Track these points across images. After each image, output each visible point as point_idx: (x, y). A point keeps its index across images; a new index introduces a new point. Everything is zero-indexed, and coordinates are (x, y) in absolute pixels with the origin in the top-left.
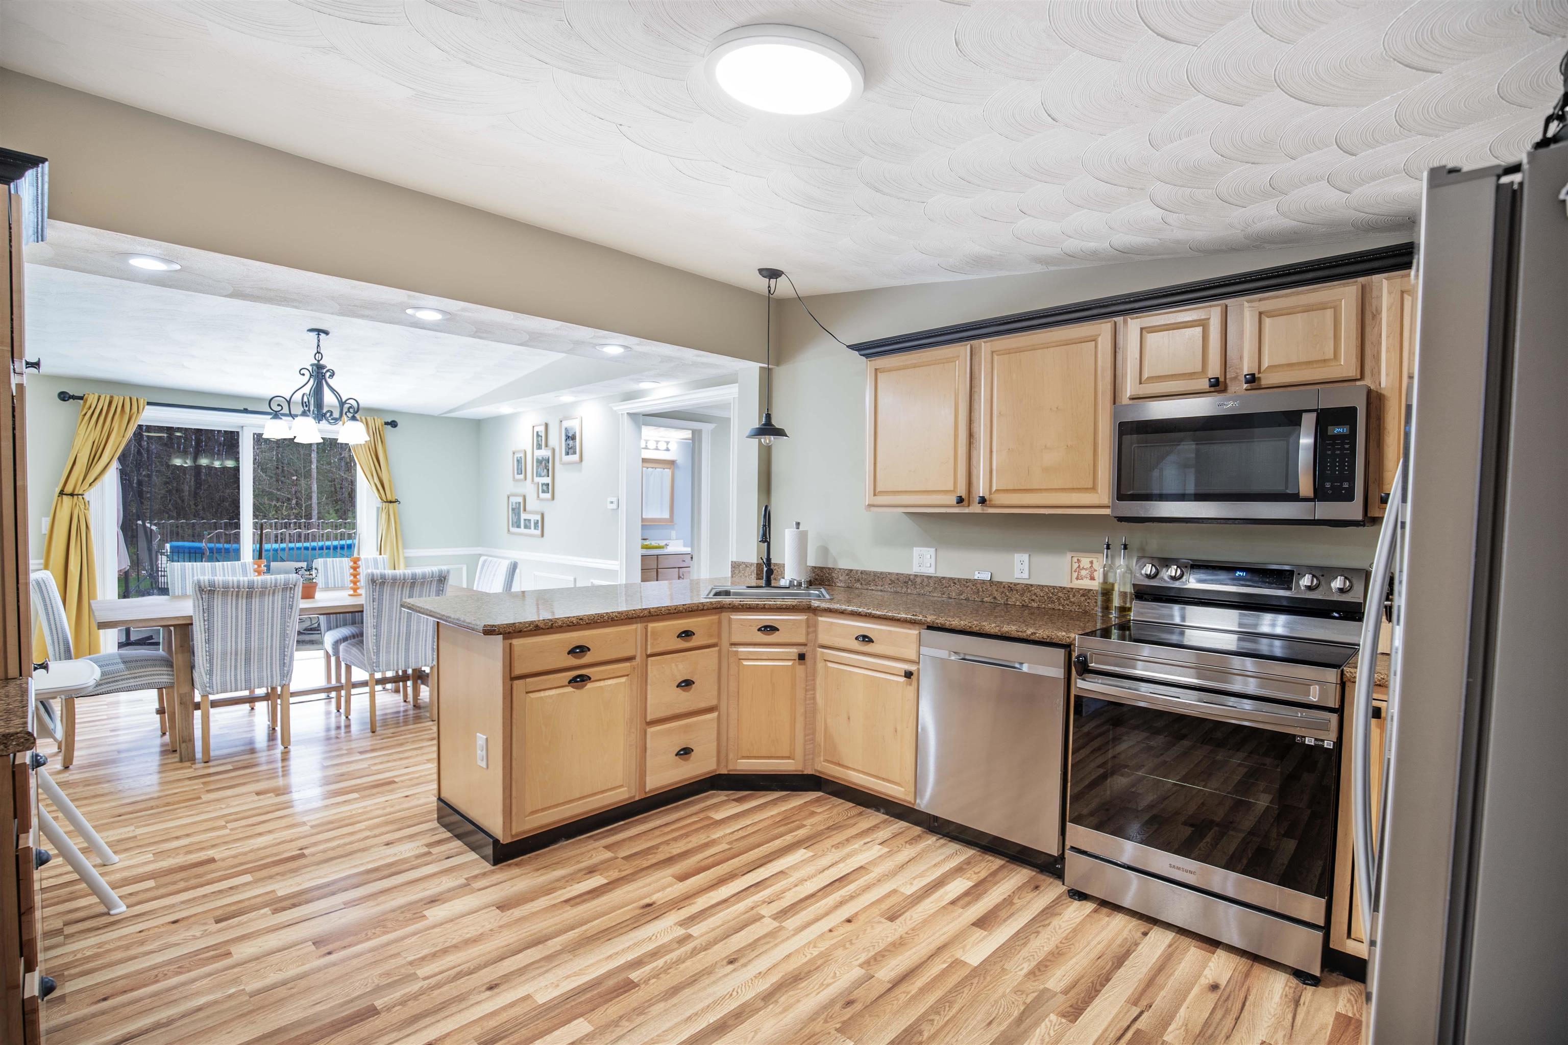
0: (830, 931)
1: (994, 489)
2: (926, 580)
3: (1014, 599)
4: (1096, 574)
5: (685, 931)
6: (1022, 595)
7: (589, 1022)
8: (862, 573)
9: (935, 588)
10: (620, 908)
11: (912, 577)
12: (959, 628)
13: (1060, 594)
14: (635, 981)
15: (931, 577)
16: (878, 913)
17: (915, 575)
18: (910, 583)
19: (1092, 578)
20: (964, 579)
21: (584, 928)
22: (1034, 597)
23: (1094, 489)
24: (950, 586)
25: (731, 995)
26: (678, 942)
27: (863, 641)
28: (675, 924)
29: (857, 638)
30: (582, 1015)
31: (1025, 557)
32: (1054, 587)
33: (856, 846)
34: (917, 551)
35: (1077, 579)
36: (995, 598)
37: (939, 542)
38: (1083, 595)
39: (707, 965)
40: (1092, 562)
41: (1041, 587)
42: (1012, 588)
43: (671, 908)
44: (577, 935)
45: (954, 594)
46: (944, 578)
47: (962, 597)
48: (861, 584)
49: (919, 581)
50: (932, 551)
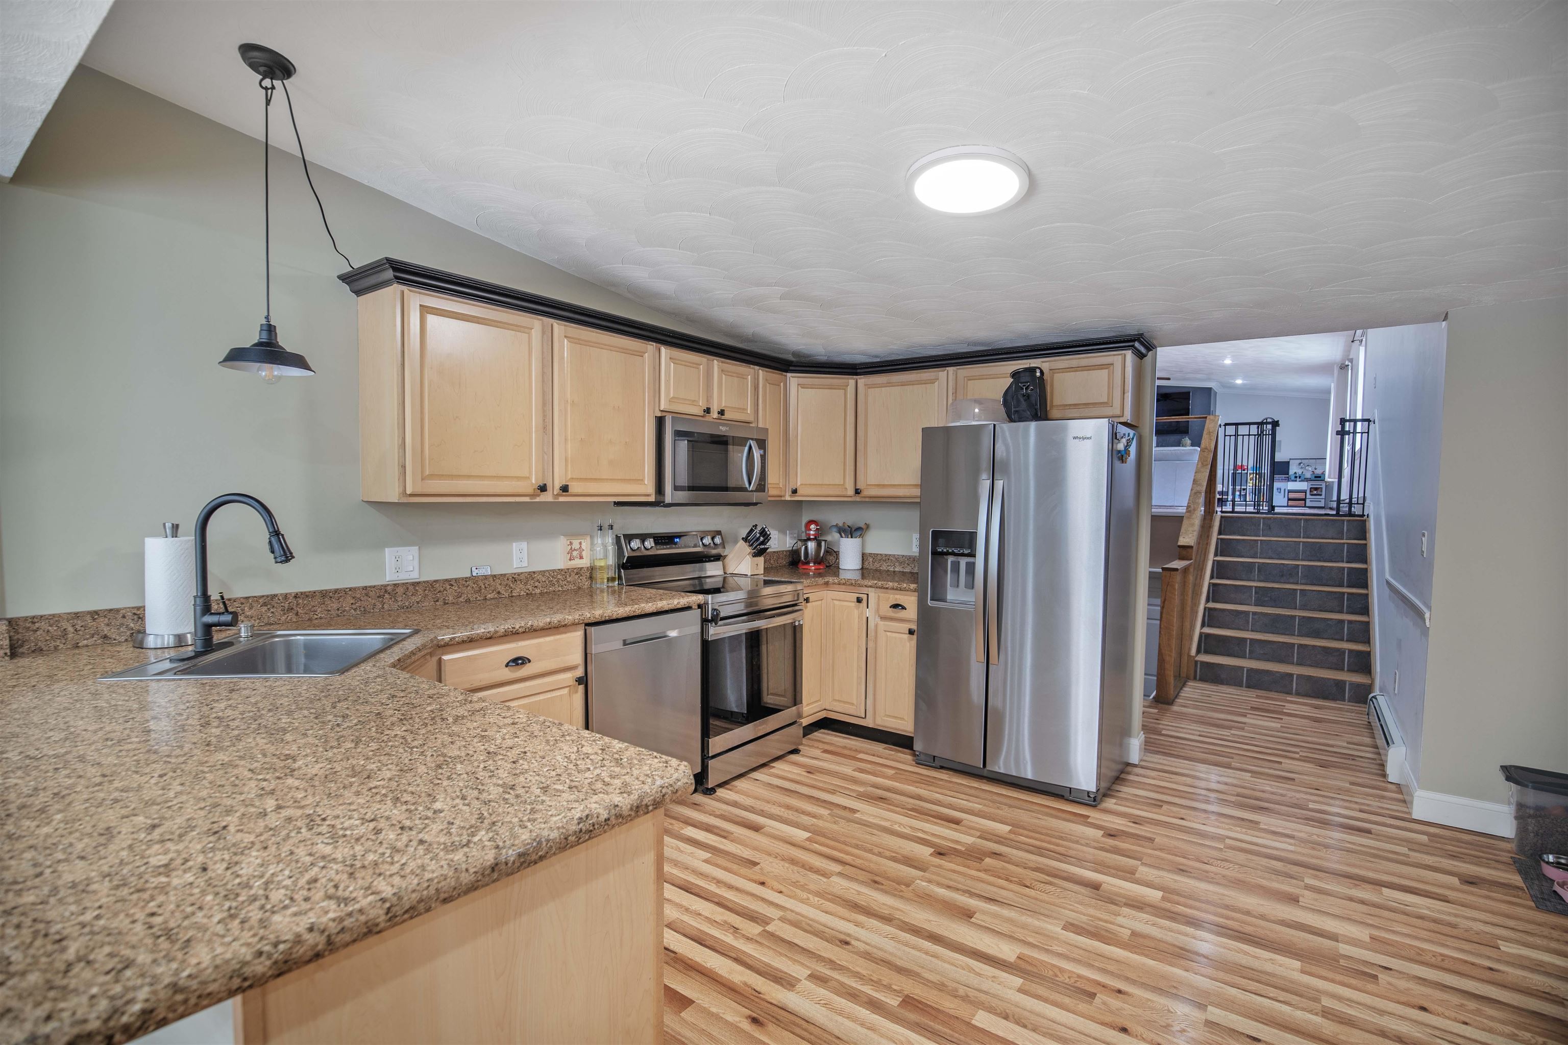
1: (570, 477)
2: (411, 588)
3: (519, 589)
4: (584, 554)
6: (526, 584)
8: (296, 596)
9: (426, 596)
11: (389, 588)
12: (625, 615)
13: (559, 577)
14: (899, 999)
15: (418, 583)
16: (745, 870)
17: (395, 585)
18: (387, 596)
19: (581, 558)
20: (463, 579)
22: (537, 584)
23: (640, 481)
24: (445, 589)
27: (518, 664)
28: (788, 990)
29: (507, 665)
31: (524, 545)
32: (554, 571)
34: (389, 553)
35: (570, 560)
36: (499, 593)
37: (422, 540)
38: (577, 574)
40: (580, 543)
41: (543, 573)
42: (515, 578)
45: (451, 598)
46: (436, 581)
47: (461, 599)
48: (297, 614)
49: (400, 590)
50: (415, 550)
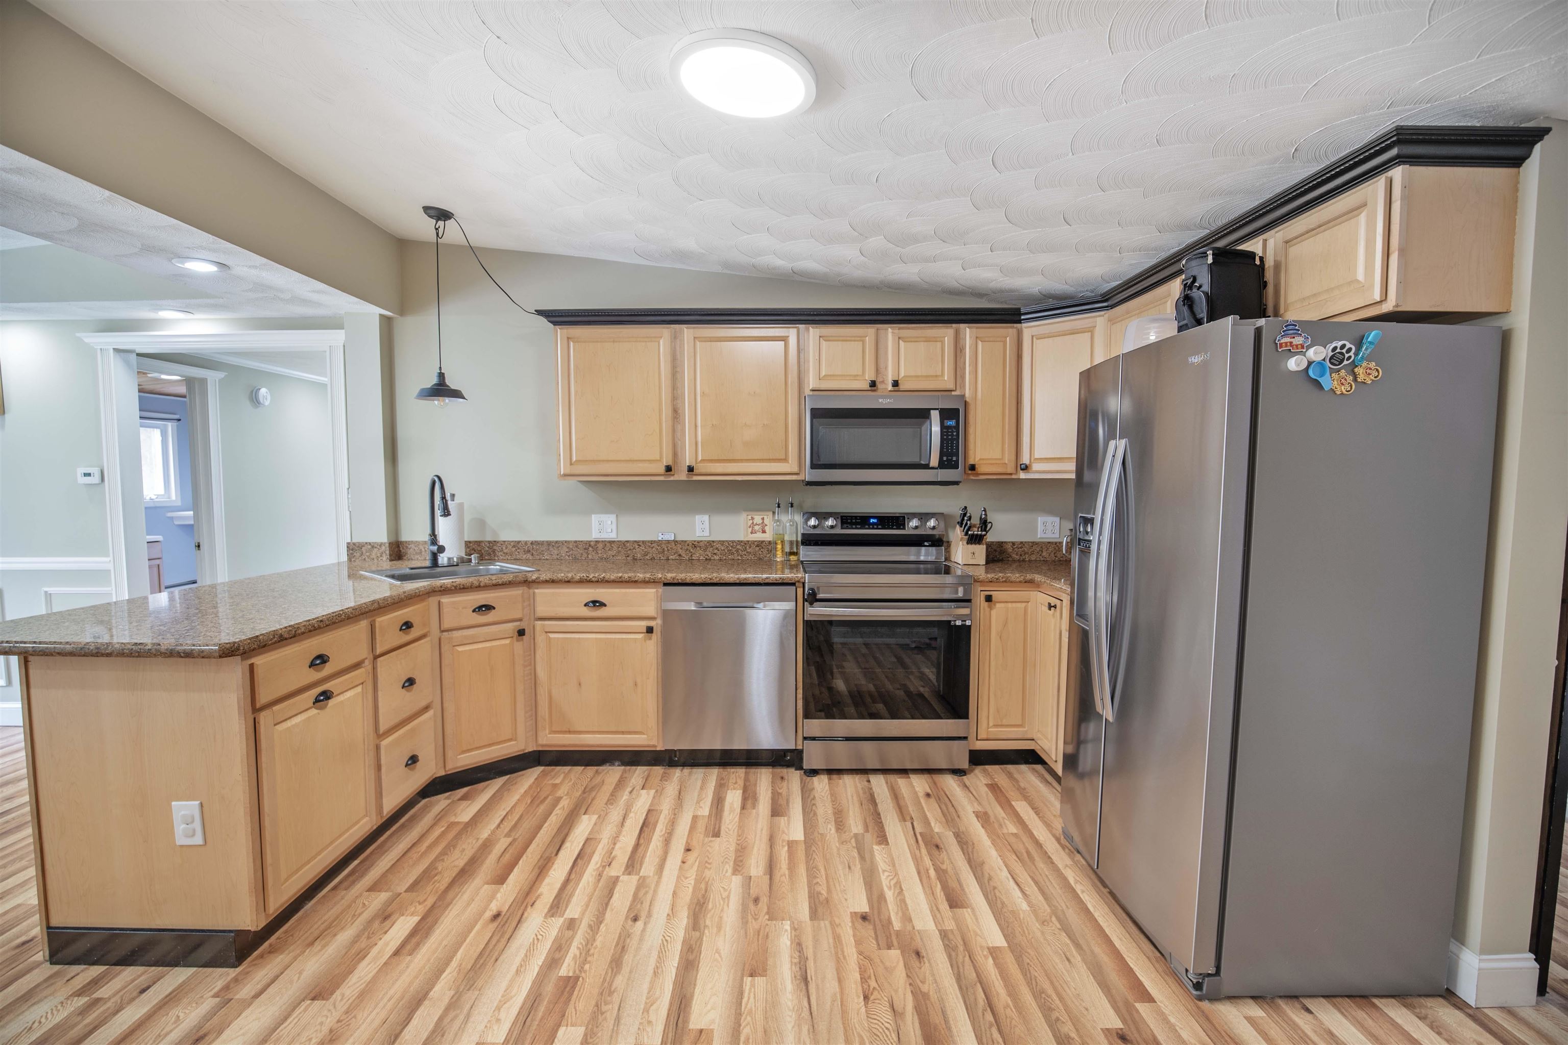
0: (684, 862)
1: (700, 458)
2: (608, 545)
3: (698, 554)
4: (767, 529)
5: (561, 920)
6: (705, 550)
7: (572, 1025)
8: (532, 543)
9: (619, 552)
10: (470, 931)
11: (592, 543)
12: (700, 581)
13: (738, 547)
14: (571, 974)
15: (614, 542)
16: (702, 836)
17: (596, 541)
18: (590, 549)
19: (764, 532)
20: (649, 541)
21: (454, 963)
22: (716, 551)
23: (785, 460)
24: (634, 548)
25: (666, 940)
26: (568, 928)
27: (594, 606)
28: (546, 917)
29: (586, 605)
30: (559, 1026)
31: (706, 518)
32: (733, 542)
33: (625, 797)
34: (595, 518)
35: (752, 533)
36: (680, 555)
37: (620, 509)
38: (758, 546)
39: (618, 932)
40: (763, 519)
41: (722, 543)
42: (695, 545)
43: (522, 908)
44: (455, 974)
45: (639, 556)
46: (627, 541)
47: (647, 557)
48: (532, 555)
49: (600, 546)
50: (613, 517)
